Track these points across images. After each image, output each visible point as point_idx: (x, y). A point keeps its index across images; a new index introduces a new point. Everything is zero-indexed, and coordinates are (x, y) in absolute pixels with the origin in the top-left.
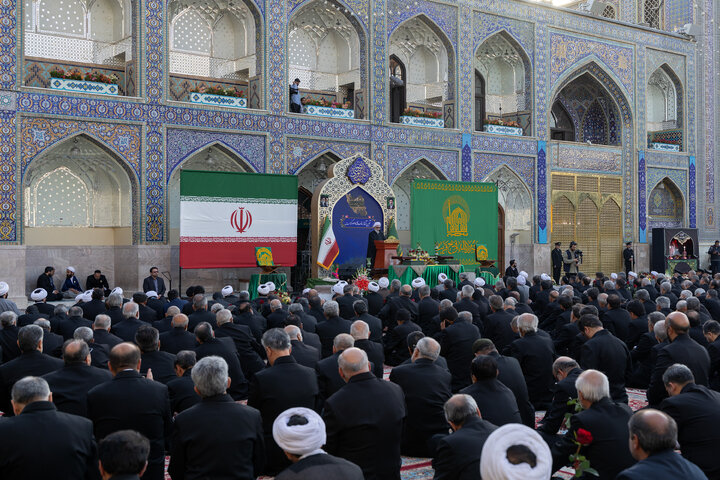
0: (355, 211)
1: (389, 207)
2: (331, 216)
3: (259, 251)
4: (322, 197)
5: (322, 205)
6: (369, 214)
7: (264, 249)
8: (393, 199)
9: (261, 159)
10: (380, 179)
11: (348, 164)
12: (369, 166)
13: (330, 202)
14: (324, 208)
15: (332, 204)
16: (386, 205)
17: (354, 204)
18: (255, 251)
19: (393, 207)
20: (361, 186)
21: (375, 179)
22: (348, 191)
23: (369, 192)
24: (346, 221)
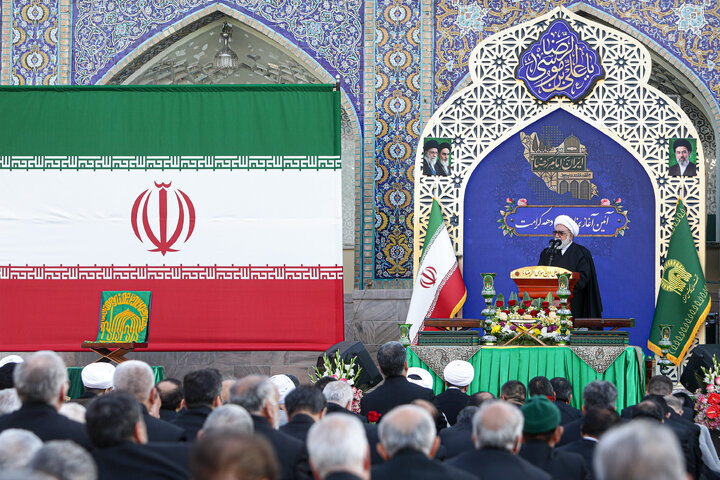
0: (553, 186)
1: (674, 170)
2: (460, 200)
3: (110, 302)
4: (429, 144)
5: (427, 170)
6: (602, 194)
7: (126, 297)
8: (688, 144)
9: (352, 45)
10: (643, 82)
11: (521, 43)
12: (600, 43)
13: (457, 161)
14: (437, 180)
15: (464, 165)
16: (663, 161)
17: (547, 163)
18: (100, 302)
19: (692, 170)
20: (571, 108)
21: (621, 82)
22: (521, 124)
23: (599, 124)
24: (518, 214)
